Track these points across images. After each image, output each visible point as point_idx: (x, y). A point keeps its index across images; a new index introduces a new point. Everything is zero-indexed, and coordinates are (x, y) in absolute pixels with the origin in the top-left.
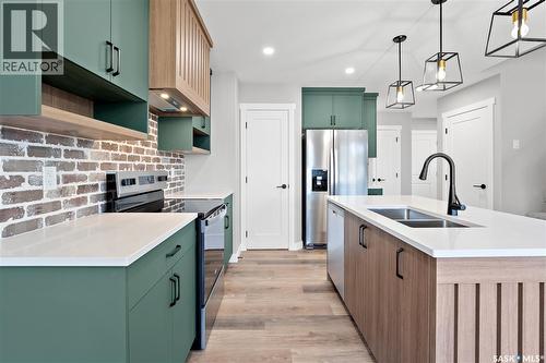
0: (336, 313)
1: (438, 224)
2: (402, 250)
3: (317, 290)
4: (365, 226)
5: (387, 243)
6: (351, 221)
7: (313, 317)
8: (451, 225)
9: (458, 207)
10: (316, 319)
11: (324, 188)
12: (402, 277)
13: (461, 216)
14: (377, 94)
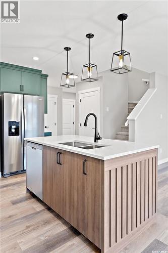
0: (38, 210)
1: (91, 147)
2: (86, 160)
3: (20, 201)
4: (60, 152)
5: (76, 159)
6: (48, 151)
7: (24, 217)
8: (97, 147)
9: (99, 138)
10: (26, 218)
11: (17, 133)
12: (86, 174)
13: (100, 142)
14: (47, 76)
